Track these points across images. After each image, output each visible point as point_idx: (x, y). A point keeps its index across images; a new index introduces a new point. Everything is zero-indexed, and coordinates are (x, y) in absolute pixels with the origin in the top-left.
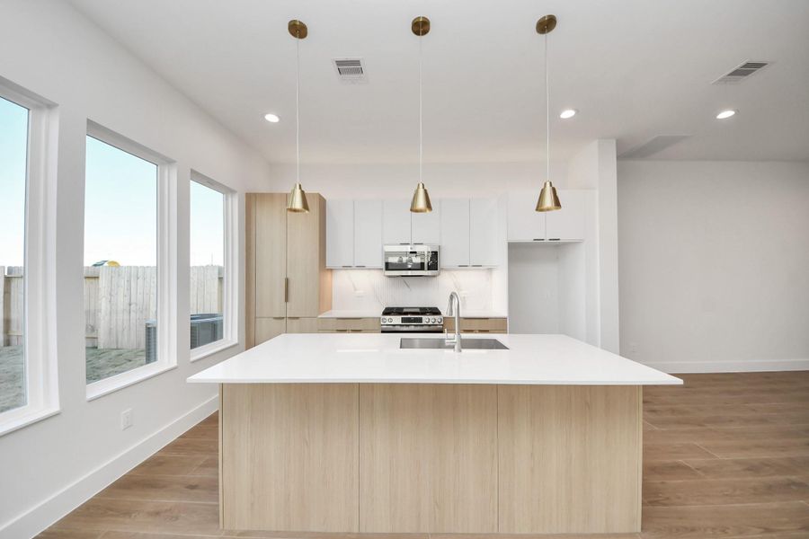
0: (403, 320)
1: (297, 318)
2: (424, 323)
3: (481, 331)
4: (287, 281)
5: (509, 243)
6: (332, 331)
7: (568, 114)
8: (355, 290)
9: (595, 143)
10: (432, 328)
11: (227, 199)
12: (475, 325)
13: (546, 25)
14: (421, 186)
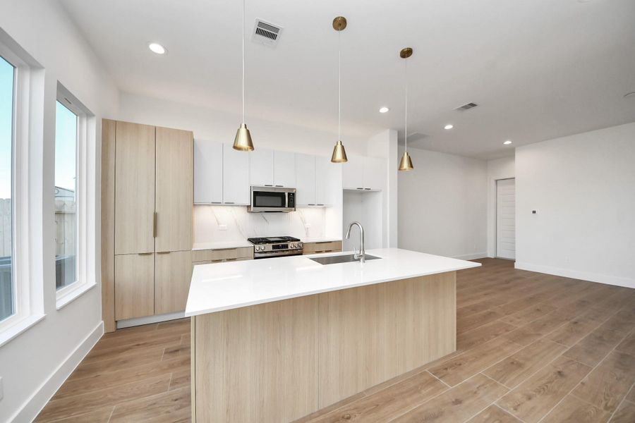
0: (274, 247)
1: (168, 253)
2: (290, 248)
3: (327, 251)
4: (156, 216)
5: (344, 190)
6: (207, 262)
7: (384, 110)
8: (218, 224)
9: (388, 131)
10: (296, 252)
11: (81, 122)
12: (323, 247)
13: (406, 53)
14: (339, 143)
